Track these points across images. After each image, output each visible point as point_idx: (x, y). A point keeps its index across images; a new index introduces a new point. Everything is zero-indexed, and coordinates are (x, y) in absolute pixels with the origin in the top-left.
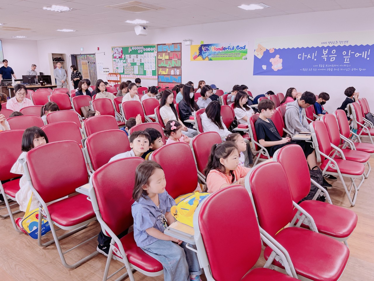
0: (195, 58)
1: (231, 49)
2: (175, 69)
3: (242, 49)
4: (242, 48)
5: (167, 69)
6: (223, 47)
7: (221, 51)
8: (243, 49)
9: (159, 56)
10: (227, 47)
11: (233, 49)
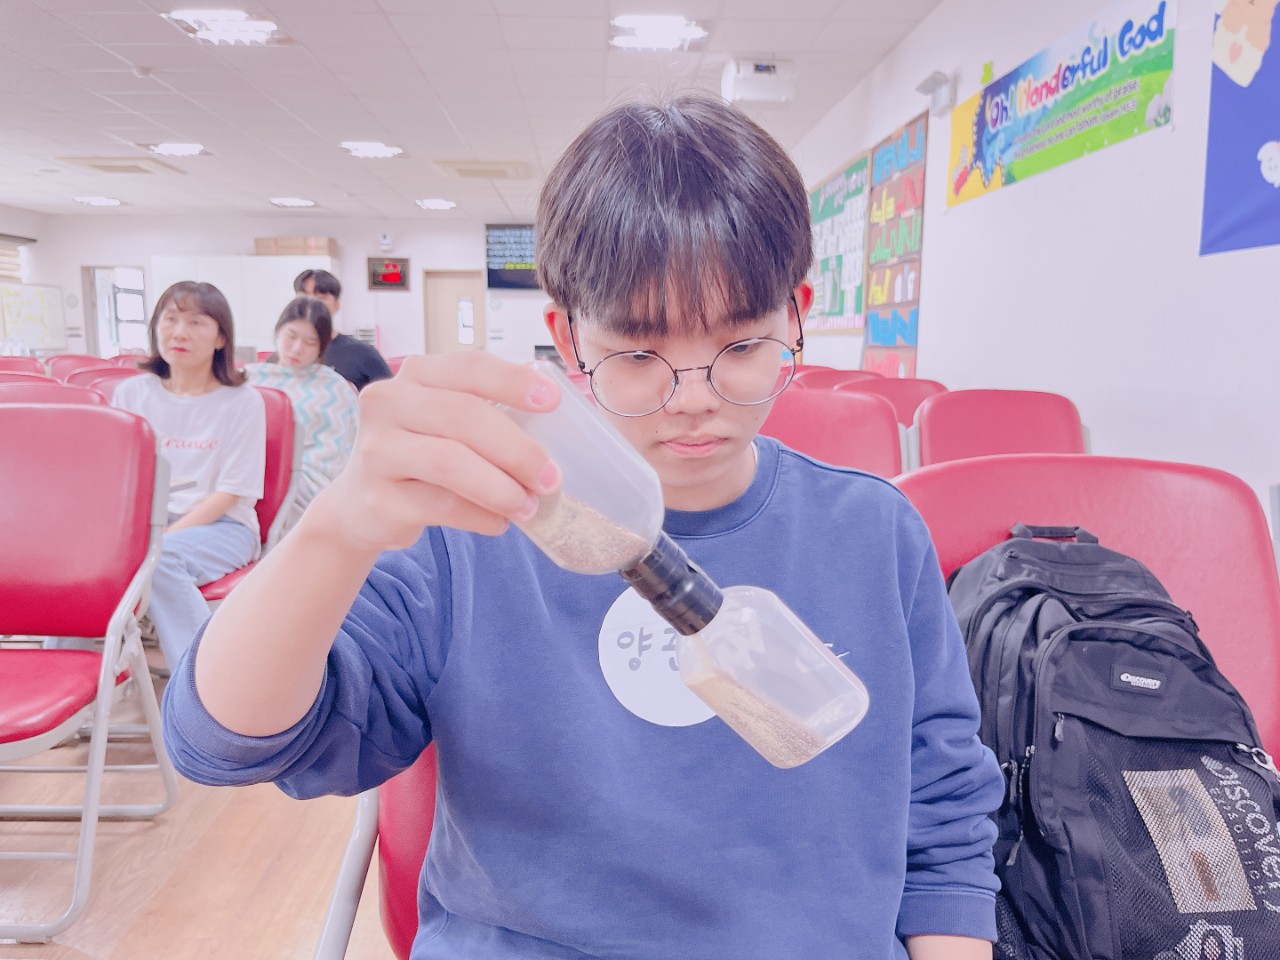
0: (961, 181)
1: (1095, 66)
2: (907, 267)
3: (1148, 43)
4: (1145, 32)
5: (888, 273)
6: (1060, 66)
7: (1050, 101)
8: (1153, 36)
9: (875, 206)
10: (1077, 62)
11: (1105, 64)
